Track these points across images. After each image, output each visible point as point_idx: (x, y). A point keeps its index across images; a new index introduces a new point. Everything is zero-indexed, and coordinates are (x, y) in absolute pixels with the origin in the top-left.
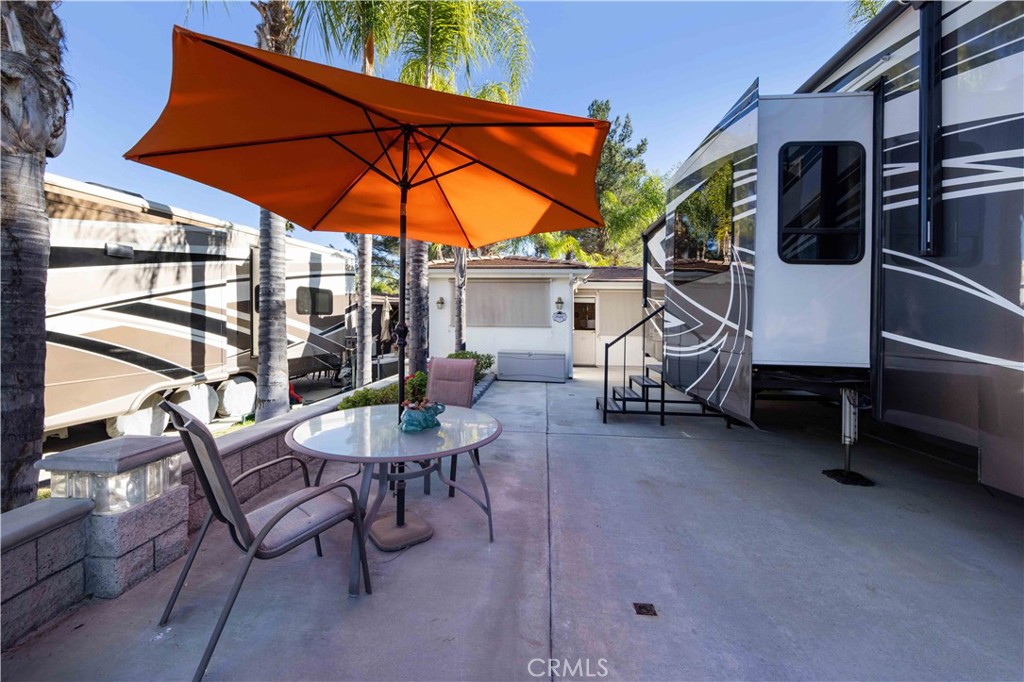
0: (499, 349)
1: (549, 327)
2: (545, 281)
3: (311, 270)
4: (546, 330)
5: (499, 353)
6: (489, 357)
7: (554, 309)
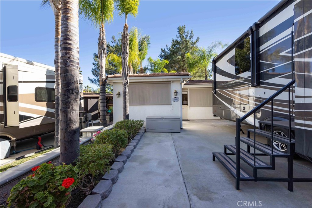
0: (147, 116)
1: (171, 104)
2: (169, 82)
3: (47, 78)
4: (169, 106)
5: (147, 118)
6: (141, 121)
7: (173, 96)
